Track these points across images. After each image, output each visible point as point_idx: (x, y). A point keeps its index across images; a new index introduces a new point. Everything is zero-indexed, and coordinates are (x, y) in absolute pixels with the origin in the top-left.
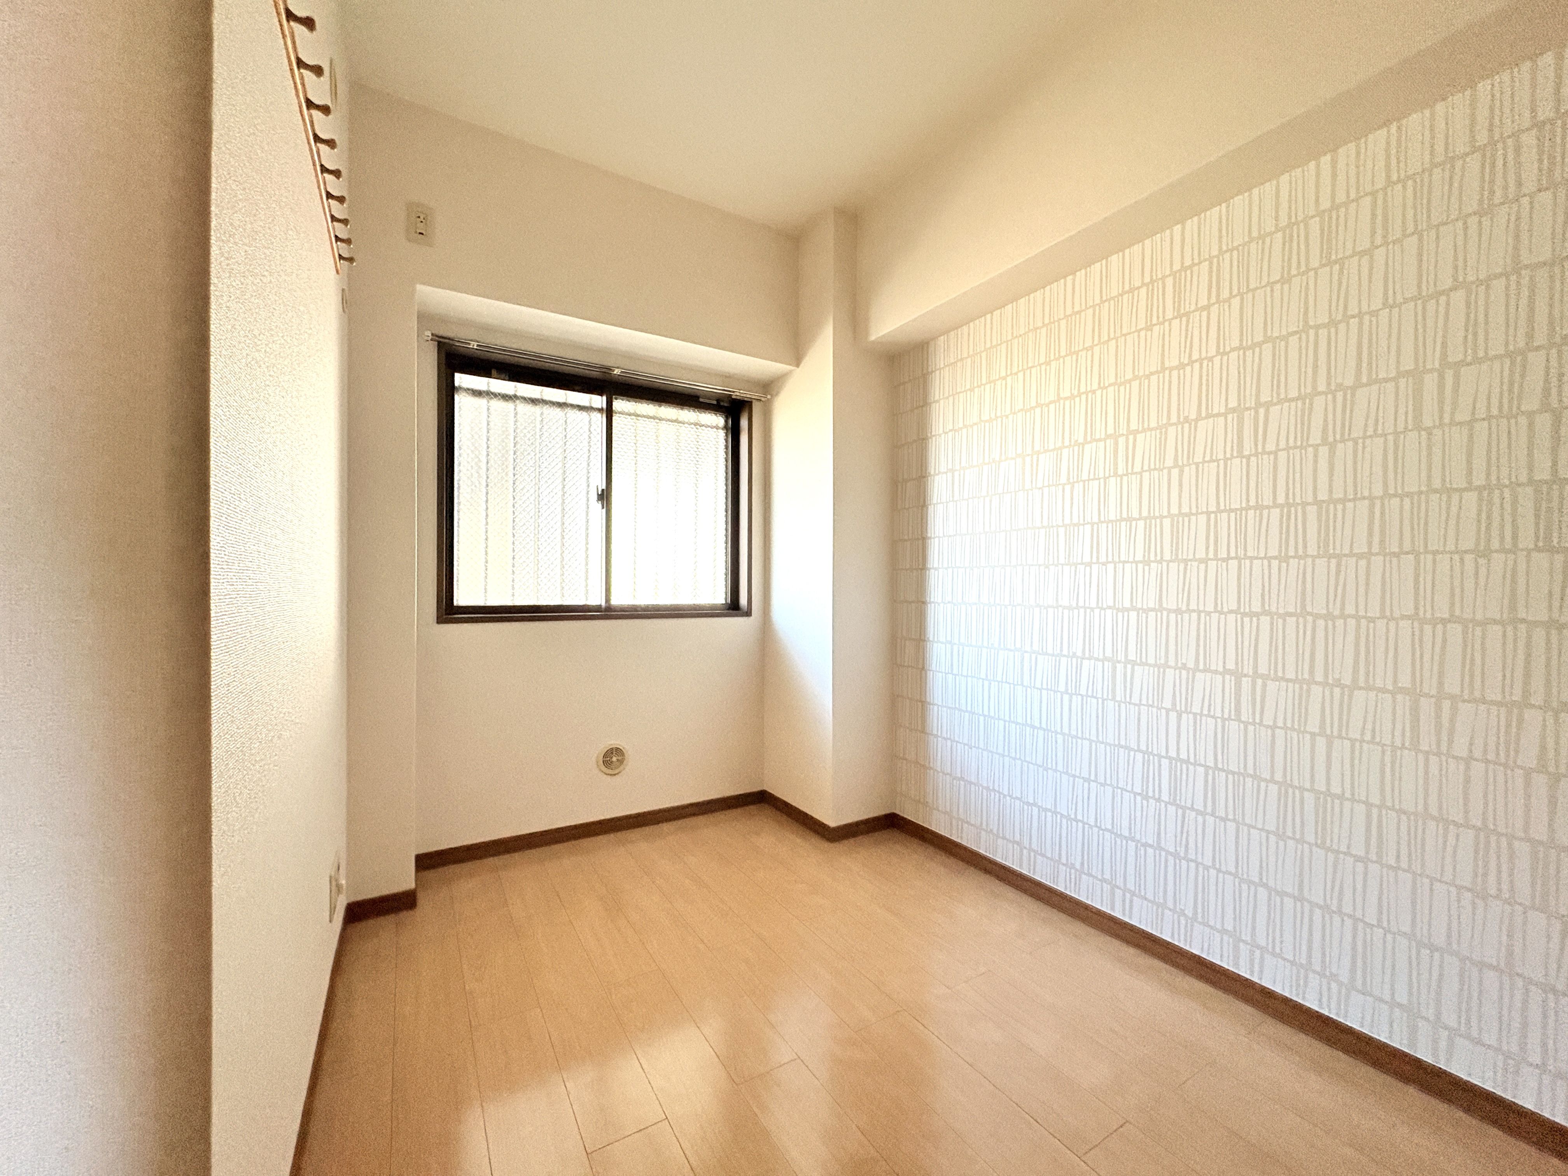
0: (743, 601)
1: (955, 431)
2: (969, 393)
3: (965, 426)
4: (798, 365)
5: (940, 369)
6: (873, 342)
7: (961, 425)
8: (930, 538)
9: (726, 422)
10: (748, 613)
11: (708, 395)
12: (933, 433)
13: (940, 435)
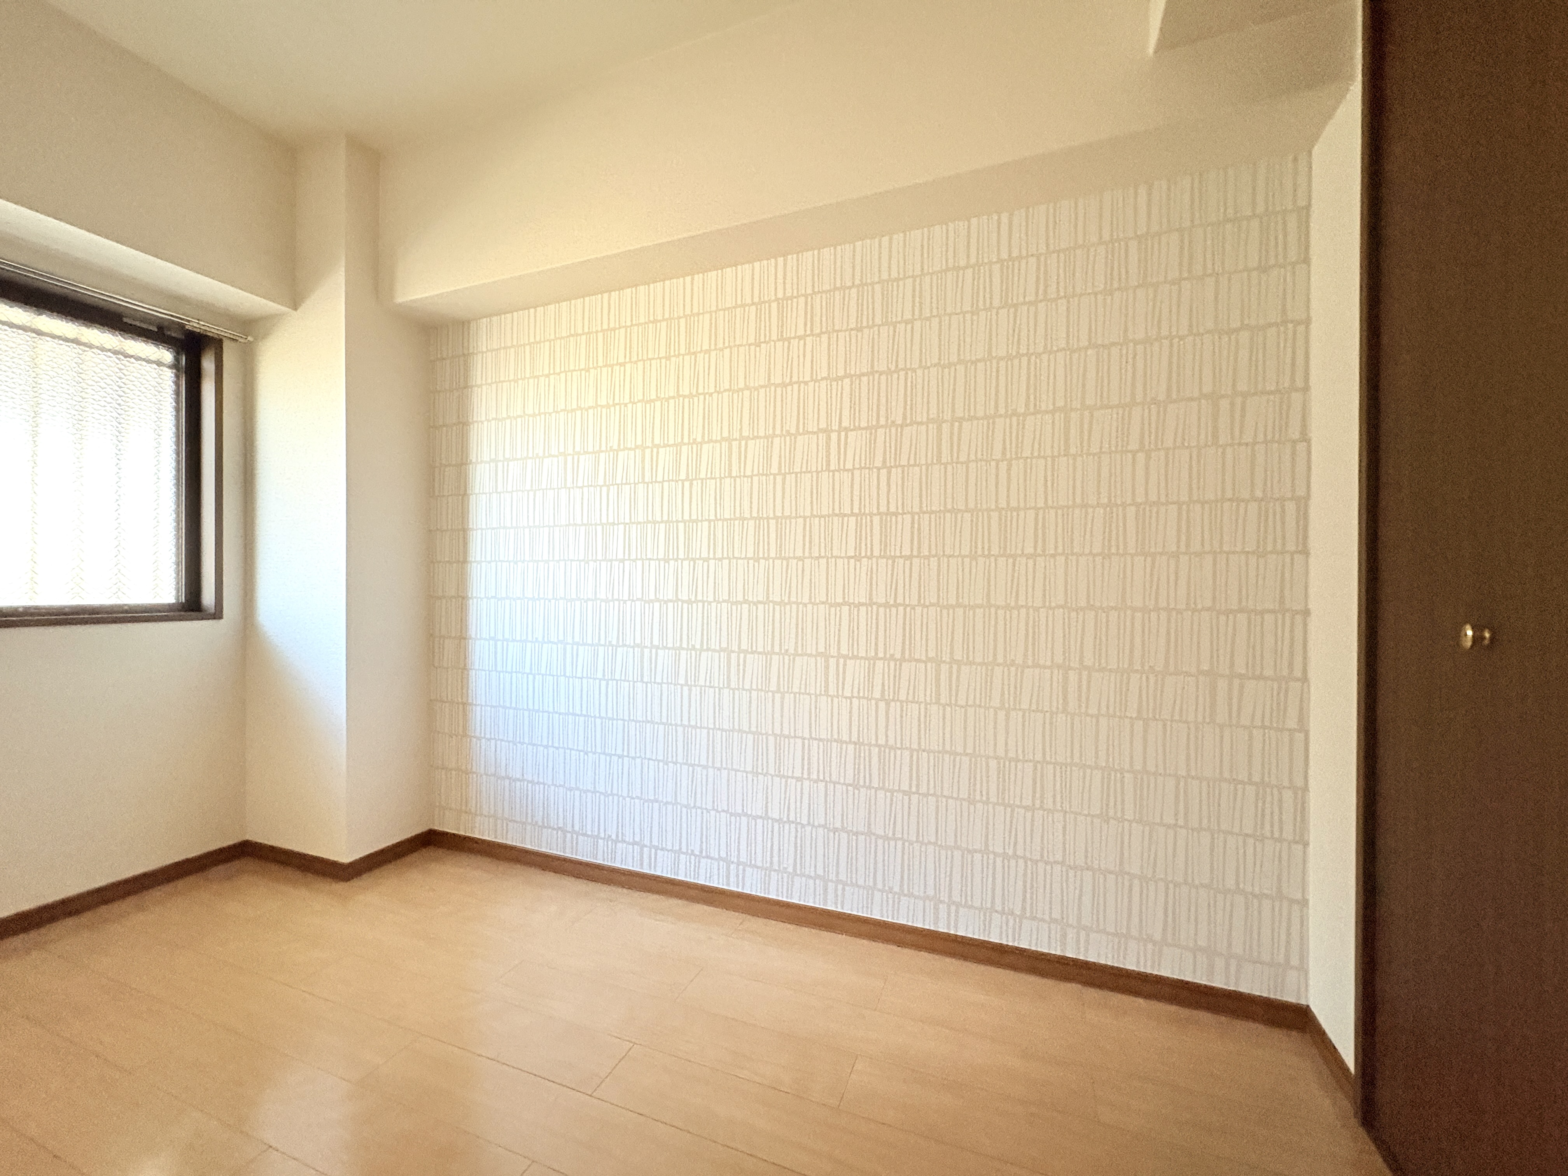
0: (208, 597)
1: (499, 420)
2: (512, 383)
3: (509, 417)
4: (296, 309)
5: (483, 352)
6: (400, 305)
7: (504, 415)
8: (473, 529)
9: (177, 359)
10: (217, 615)
11: (145, 318)
12: (475, 419)
13: (482, 422)
